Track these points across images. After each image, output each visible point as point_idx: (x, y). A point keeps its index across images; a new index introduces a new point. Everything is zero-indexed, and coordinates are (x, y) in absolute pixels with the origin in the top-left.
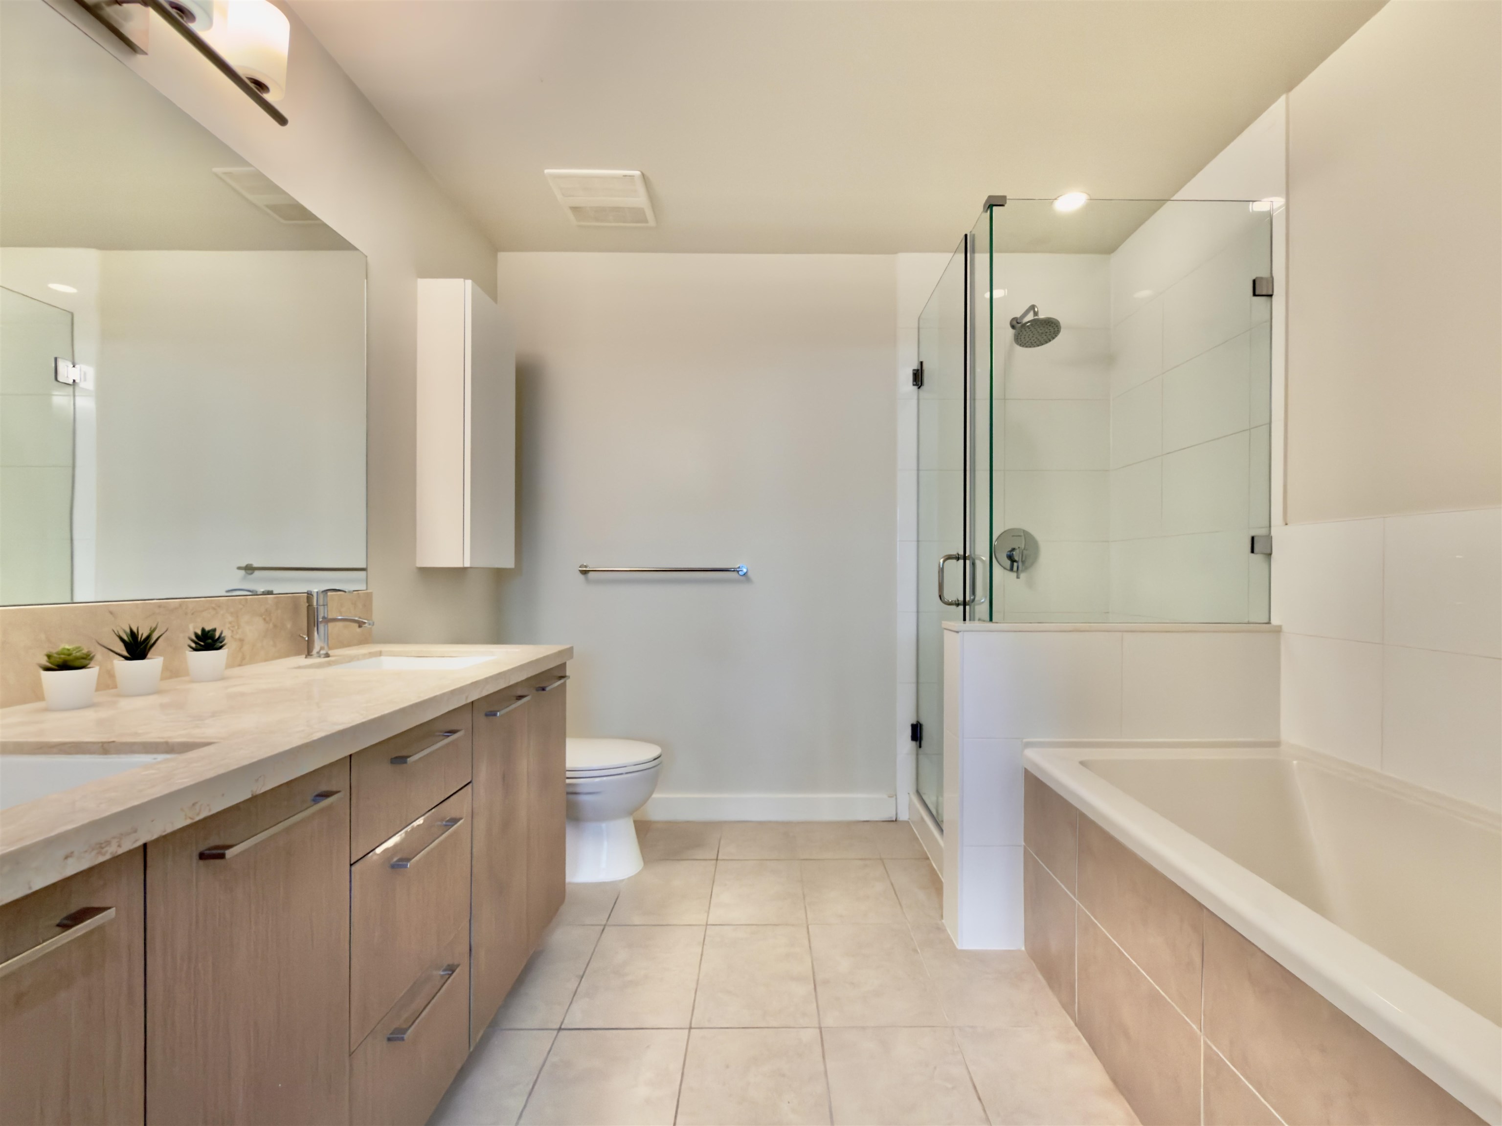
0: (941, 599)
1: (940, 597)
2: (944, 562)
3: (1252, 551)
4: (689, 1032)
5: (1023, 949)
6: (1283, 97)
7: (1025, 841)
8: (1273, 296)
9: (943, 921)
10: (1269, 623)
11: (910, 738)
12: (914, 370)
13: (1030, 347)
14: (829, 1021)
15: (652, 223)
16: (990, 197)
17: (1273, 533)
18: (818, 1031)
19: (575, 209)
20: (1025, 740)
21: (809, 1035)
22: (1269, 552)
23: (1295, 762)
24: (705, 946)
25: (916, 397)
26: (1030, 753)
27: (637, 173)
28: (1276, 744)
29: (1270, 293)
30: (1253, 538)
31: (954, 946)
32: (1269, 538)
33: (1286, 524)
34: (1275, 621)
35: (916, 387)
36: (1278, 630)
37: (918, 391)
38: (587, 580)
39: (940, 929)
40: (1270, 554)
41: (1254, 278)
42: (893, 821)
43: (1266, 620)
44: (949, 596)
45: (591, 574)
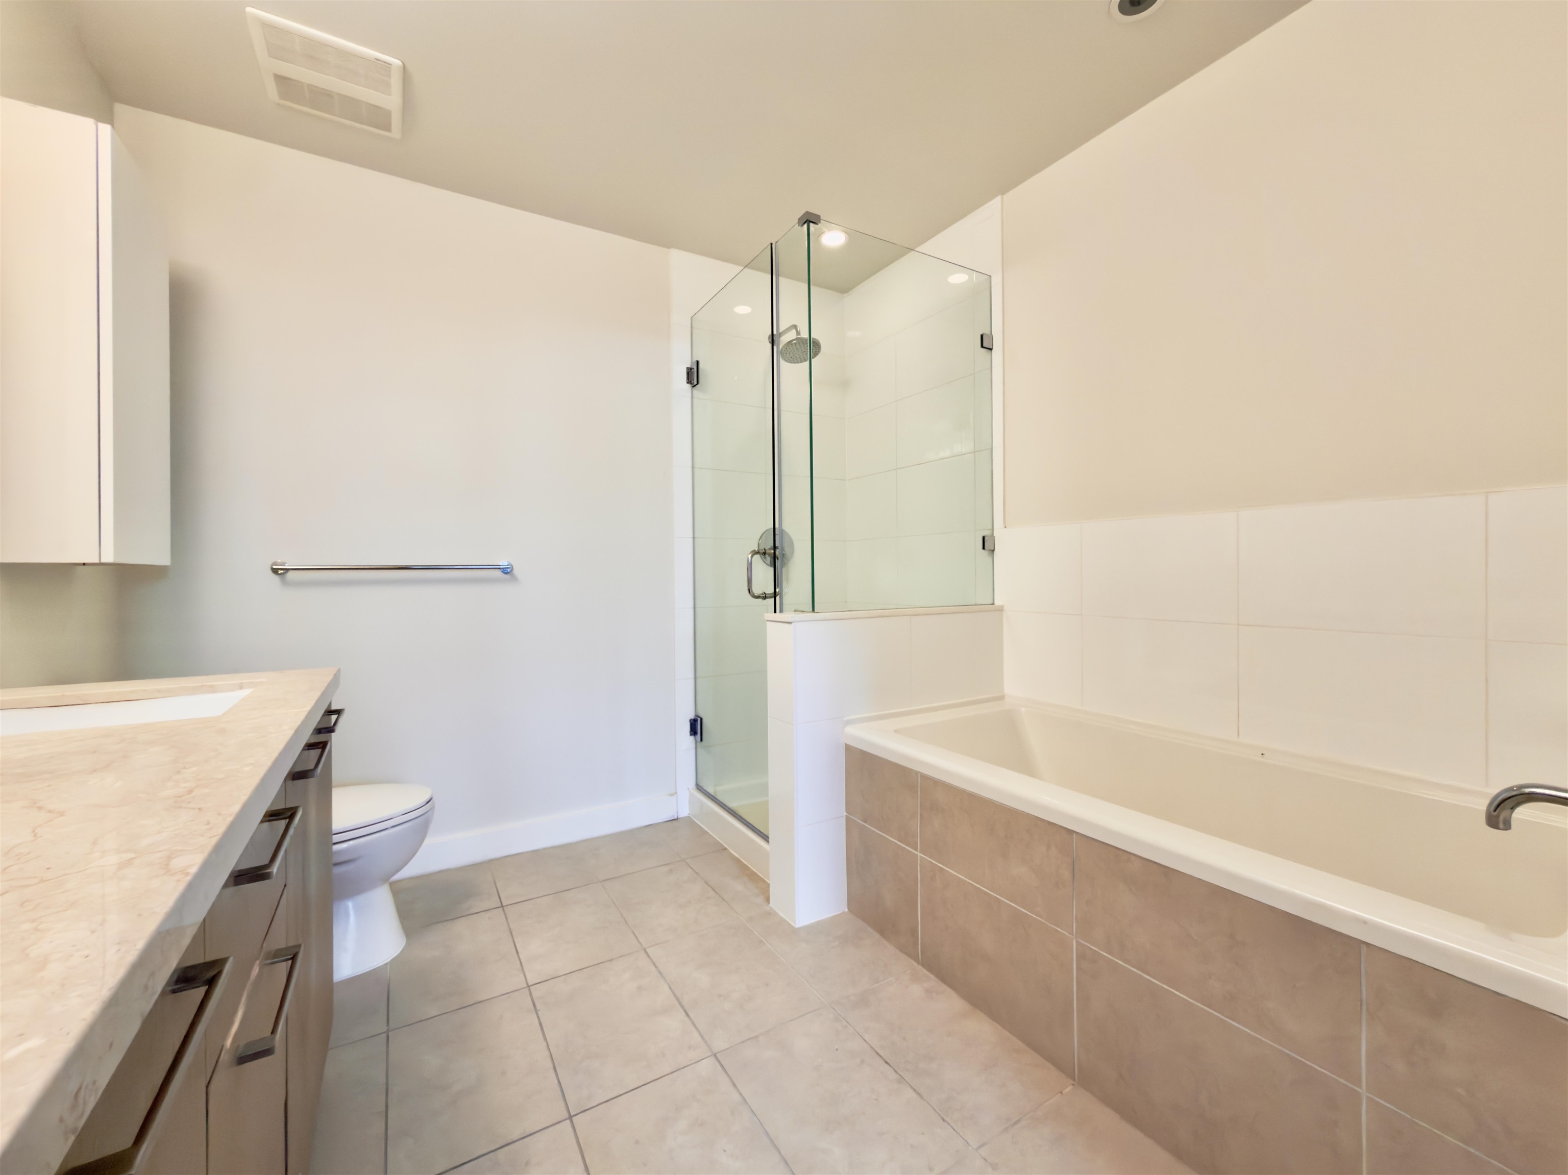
0: (749, 592)
1: (749, 590)
2: (752, 557)
3: (984, 548)
4: (572, 1122)
5: (847, 910)
6: (999, 198)
7: (846, 812)
8: (993, 350)
9: (770, 905)
10: (993, 604)
11: (689, 734)
12: (687, 368)
13: (792, 363)
14: (719, 1044)
15: (396, 133)
16: (807, 213)
17: (995, 534)
18: (712, 1059)
19: (281, 80)
20: (845, 719)
21: (707, 1067)
22: (993, 549)
23: (1023, 709)
24: (539, 1012)
25: (690, 395)
26: (851, 730)
27: (396, 62)
28: (1001, 698)
29: (991, 347)
30: (984, 538)
31: (792, 927)
32: (992, 536)
33: (1005, 527)
34: (998, 602)
35: (689, 386)
36: (1001, 609)
37: (692, 389)
38: (285, 583)
39: (771, 914)
40: (994, 550)
41: (982, 333)
42: (675, 819)
43: (991, 602)
44: (757, 591)
45: (290, 575)
